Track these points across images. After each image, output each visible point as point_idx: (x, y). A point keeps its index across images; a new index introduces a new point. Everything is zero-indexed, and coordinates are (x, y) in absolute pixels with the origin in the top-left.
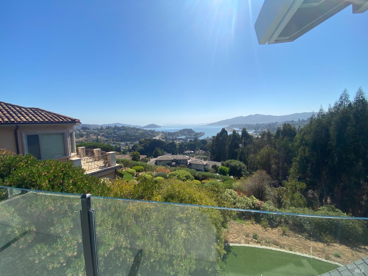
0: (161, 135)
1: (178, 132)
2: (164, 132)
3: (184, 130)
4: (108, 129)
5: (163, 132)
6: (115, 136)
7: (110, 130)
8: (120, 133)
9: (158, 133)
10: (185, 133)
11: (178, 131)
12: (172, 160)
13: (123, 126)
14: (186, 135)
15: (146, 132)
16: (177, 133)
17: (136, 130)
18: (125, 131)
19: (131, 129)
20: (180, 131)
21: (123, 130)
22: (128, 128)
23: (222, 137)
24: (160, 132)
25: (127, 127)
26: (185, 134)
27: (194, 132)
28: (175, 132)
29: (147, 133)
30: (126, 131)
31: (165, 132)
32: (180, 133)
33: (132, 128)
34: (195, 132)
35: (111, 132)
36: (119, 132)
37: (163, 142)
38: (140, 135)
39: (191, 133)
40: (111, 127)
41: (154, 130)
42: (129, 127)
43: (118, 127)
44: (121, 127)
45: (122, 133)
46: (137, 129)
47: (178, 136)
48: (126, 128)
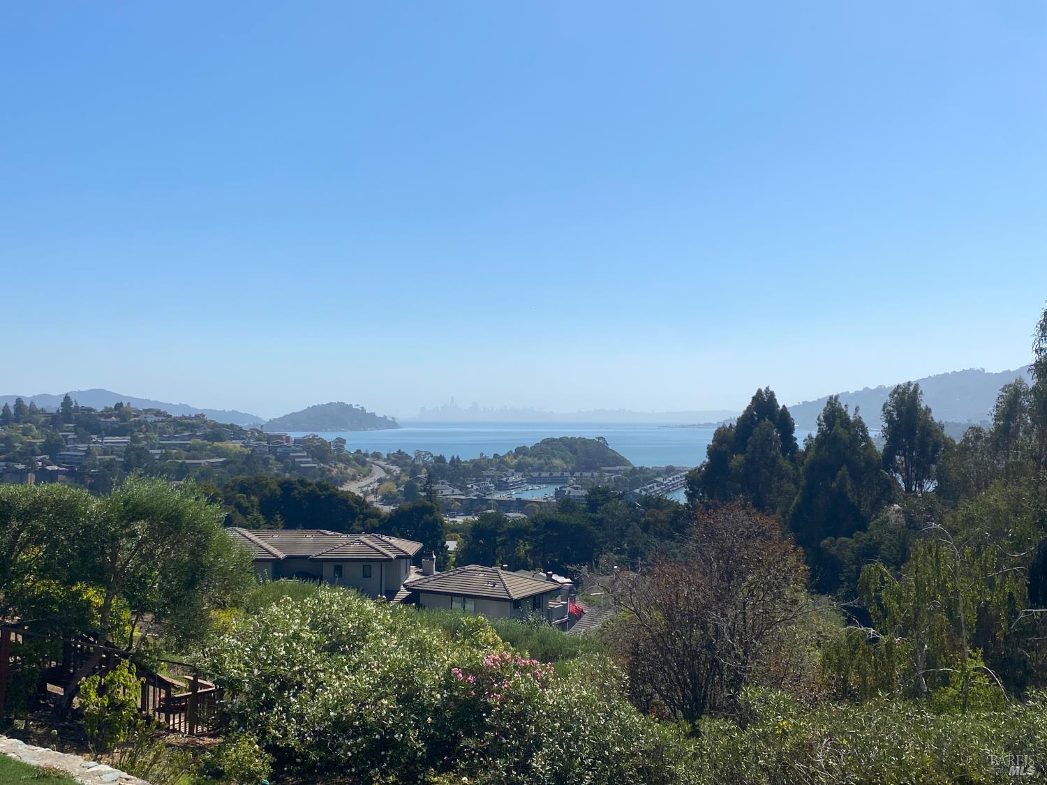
0: (383, 475)
1: (508, 459)
2: (407, 456)
3: (550, 447)
4: (17, 421)
5: (399, 458)
6: (49, 468)
7: (26, 432)
8: (88, 452)
9: (362, 461)
10: (552, 469)
11: (509, 454)
12: (276, 562)
13: (119, 406)
14: (562, 480)
15: (275, 454)
16: (500, 462)
17: (206, 437)
18: (127, 439)
19: (171, 430)
20: (521, 451)
21: (114, 433)
22: (151, 418)
23: (743, 452)
24: (377, 456)
25: (147, 411)
26: (558, 474)
27: (620, 461)
28: (483, 458)
29: (278, 459)
30: (135, 440)
31: (418, 454)
32: (519, 468)
33: (181, 425)
34: (628, 463)
35: (31, 444)
36: (83, 447)
37: (351, 502)
38: (224, 464)
39: (596, 469)
40: (33, 410)
41: (340, 442)
42: (158, 413)
43: (83, 409)
44: (107, 409)
45: (105, 453)
46: (215, 425)
47: (502, 486)
48: (142, 418)
